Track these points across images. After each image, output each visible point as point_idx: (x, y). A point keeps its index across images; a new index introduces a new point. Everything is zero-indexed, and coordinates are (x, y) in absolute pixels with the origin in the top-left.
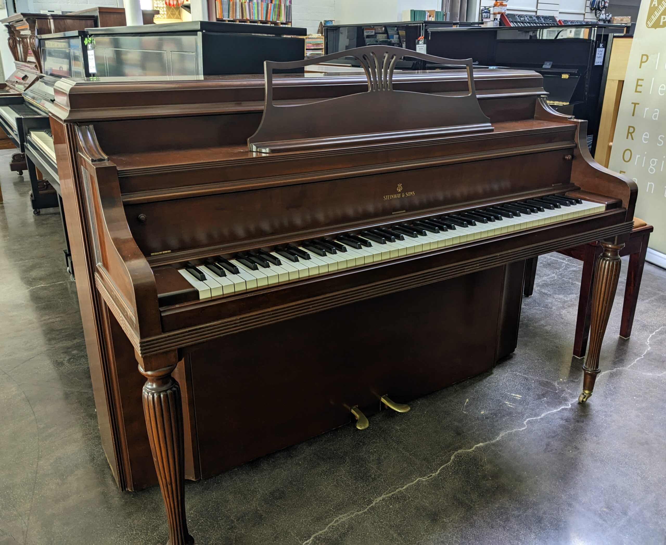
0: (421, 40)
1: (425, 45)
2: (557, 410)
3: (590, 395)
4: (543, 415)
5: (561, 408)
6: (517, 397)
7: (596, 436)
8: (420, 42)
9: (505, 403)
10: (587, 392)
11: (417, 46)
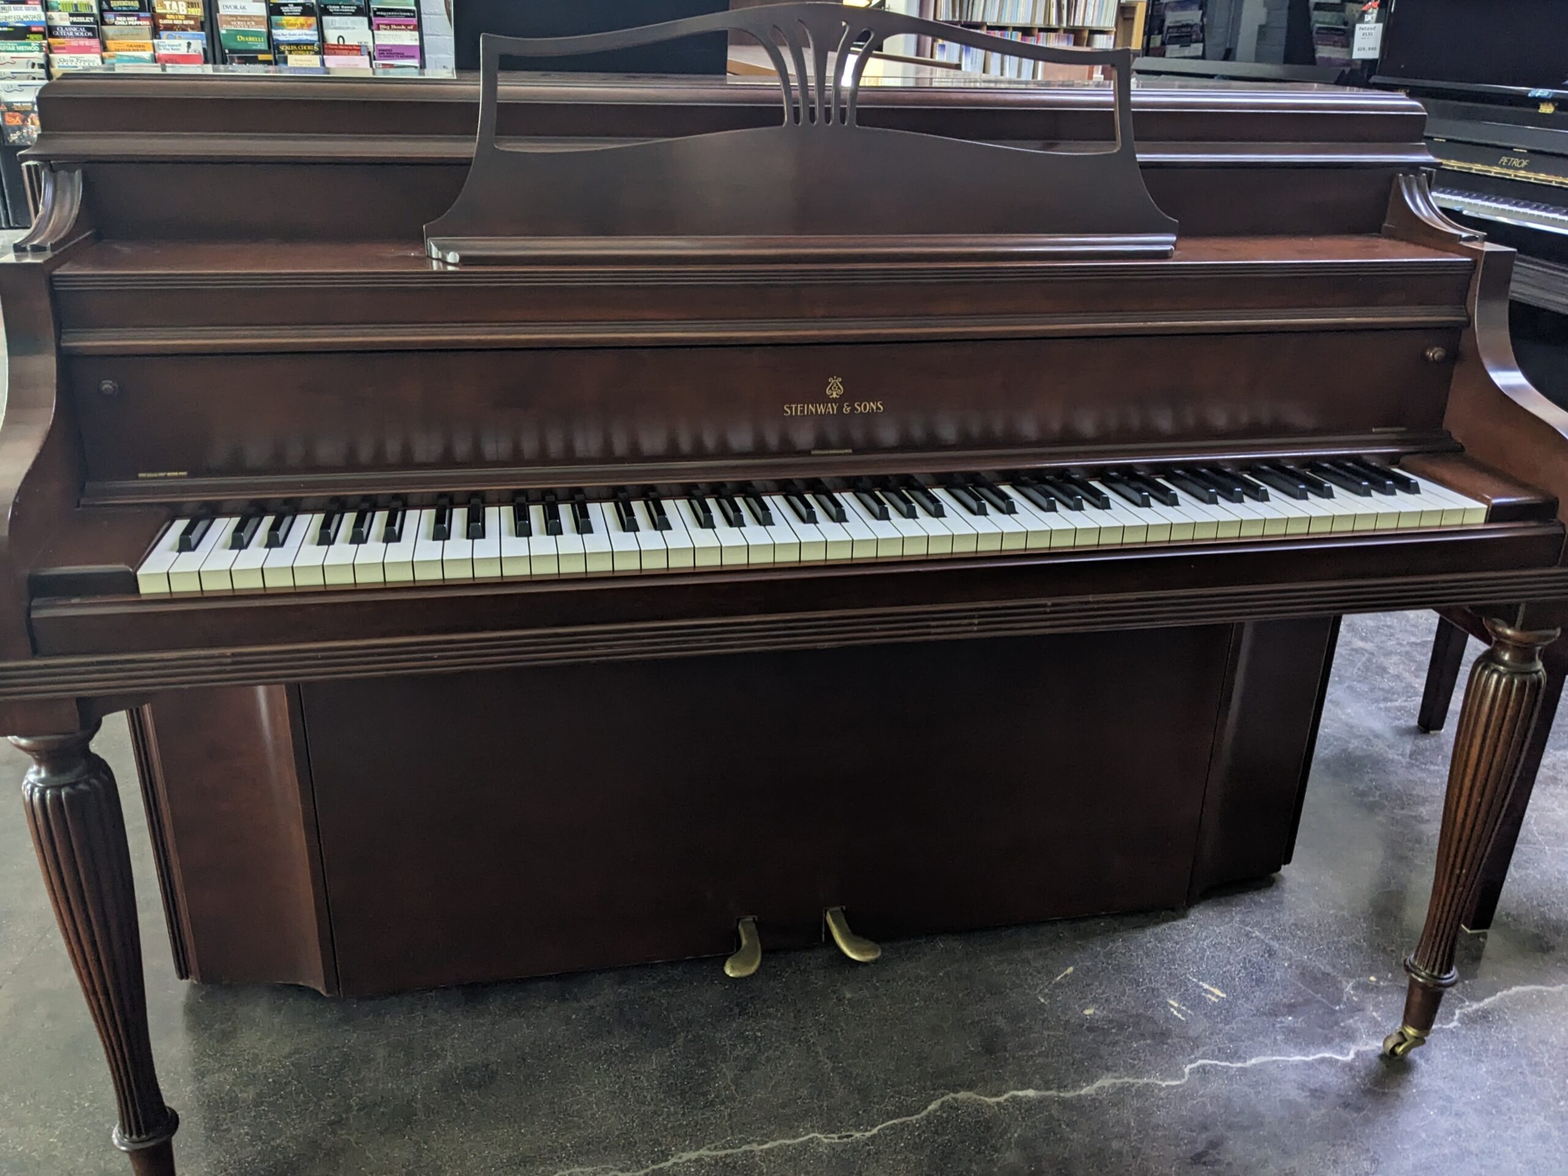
0: (1370, 11)
1: (1380, 26)
2: (1304, 1058)
3: (1420, 1041)
4: (1254, 1061)
5: (1318, 1056)
6: (1213, 994)
7: (1374, 1160)
8: (1368, 18)
9: (1167, 1003)
10: (1411, 1031)
11: (1358, 26)
